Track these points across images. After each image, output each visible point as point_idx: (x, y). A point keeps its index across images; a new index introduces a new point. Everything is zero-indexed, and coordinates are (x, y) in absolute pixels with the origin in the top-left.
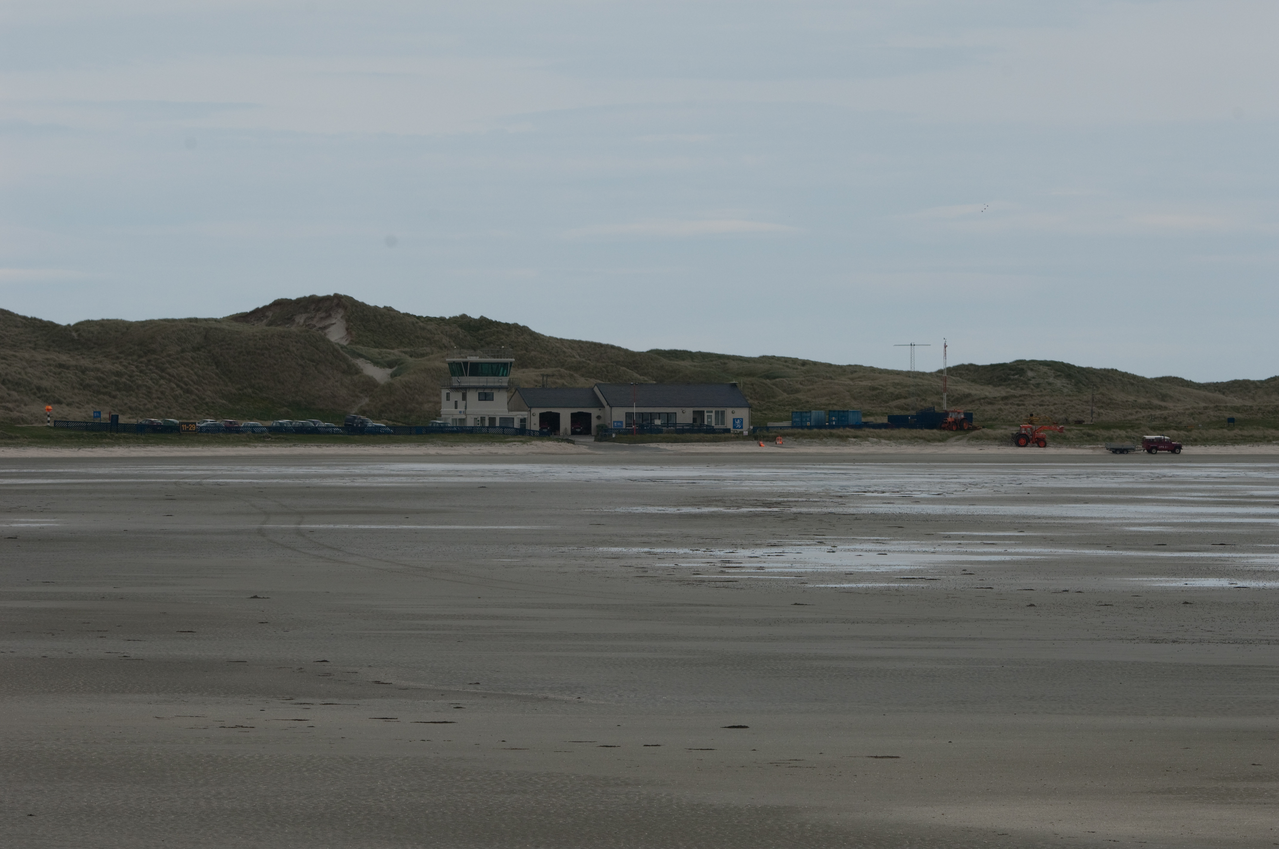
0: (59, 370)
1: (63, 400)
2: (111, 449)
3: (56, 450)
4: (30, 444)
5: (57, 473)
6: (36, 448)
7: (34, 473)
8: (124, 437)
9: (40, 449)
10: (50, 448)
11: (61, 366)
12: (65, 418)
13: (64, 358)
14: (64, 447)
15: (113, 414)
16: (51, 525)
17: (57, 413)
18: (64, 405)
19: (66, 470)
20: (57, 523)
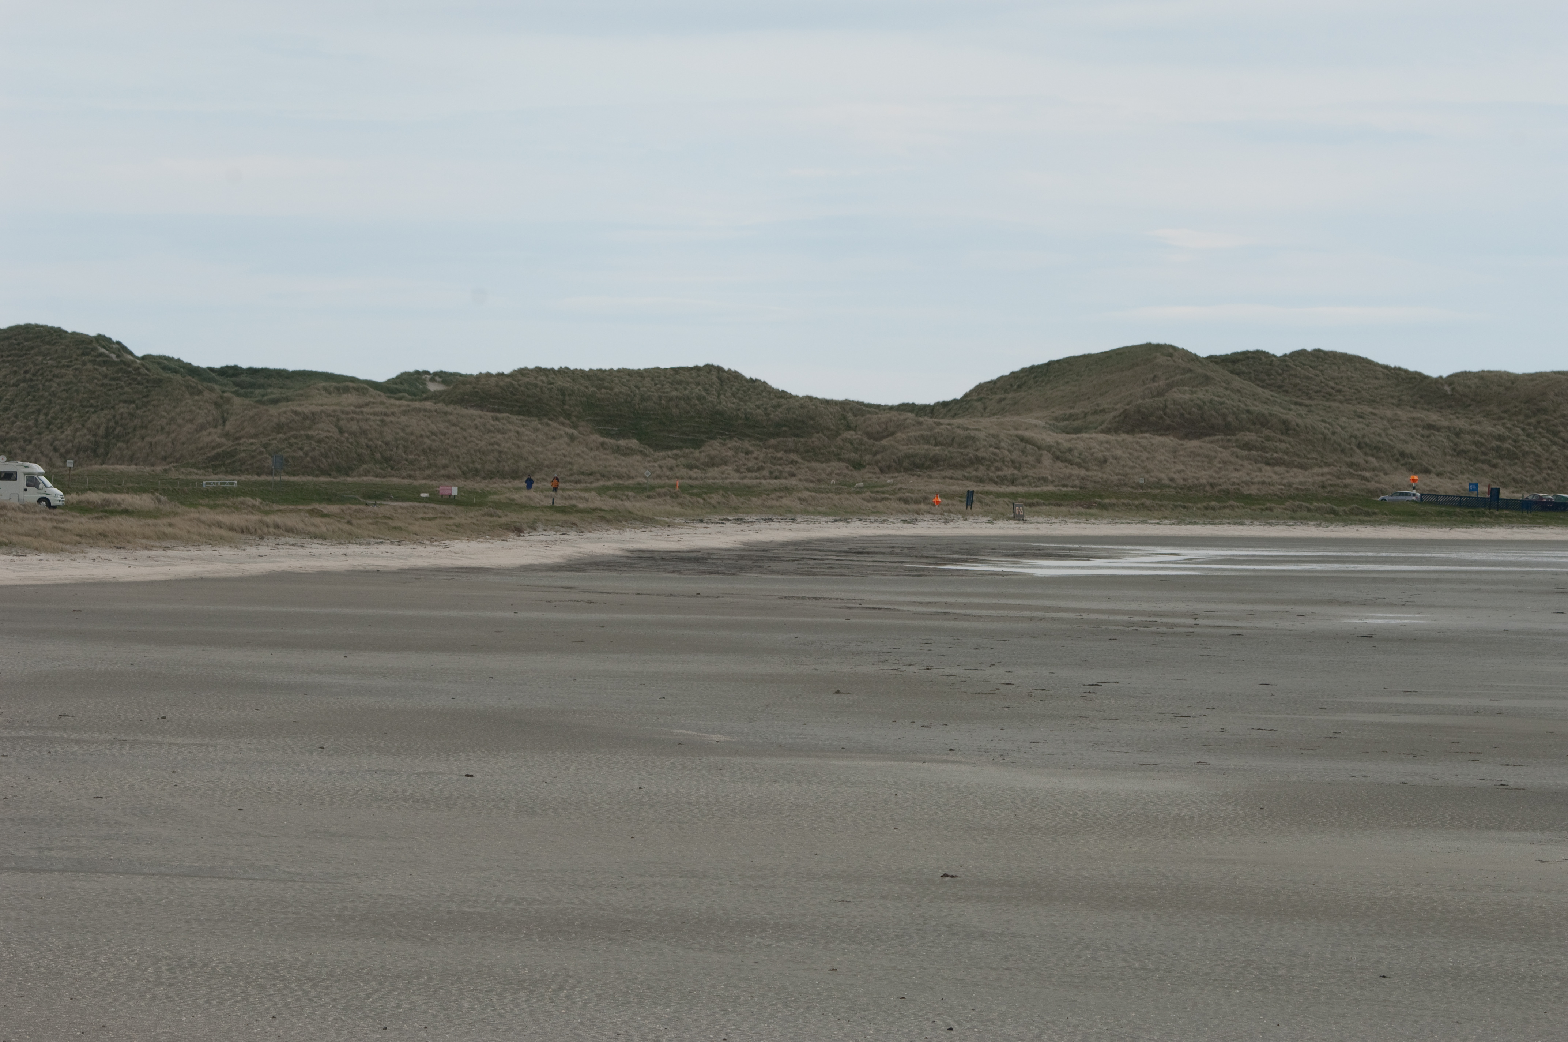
0: (1426, 432)
1: (1432, 469)
2: (1489, 530)
3: (1423, 529)
4: (1390, 522)
5: (1424, 558)
6: (1398, 527)
7: (1395, 557)
8: (1507, 516)
9: (1403, 528)
10: (1415, 527)
11: (1430, 427)
12: (1435, 491)
13: (1434, 417)
14: (1432, 526)
15: (1493, 487)
16: (1415, 621)
17: (1425, 484)
18: (1432, 475)
19: (1434, 555)
20: (1422, 619)
